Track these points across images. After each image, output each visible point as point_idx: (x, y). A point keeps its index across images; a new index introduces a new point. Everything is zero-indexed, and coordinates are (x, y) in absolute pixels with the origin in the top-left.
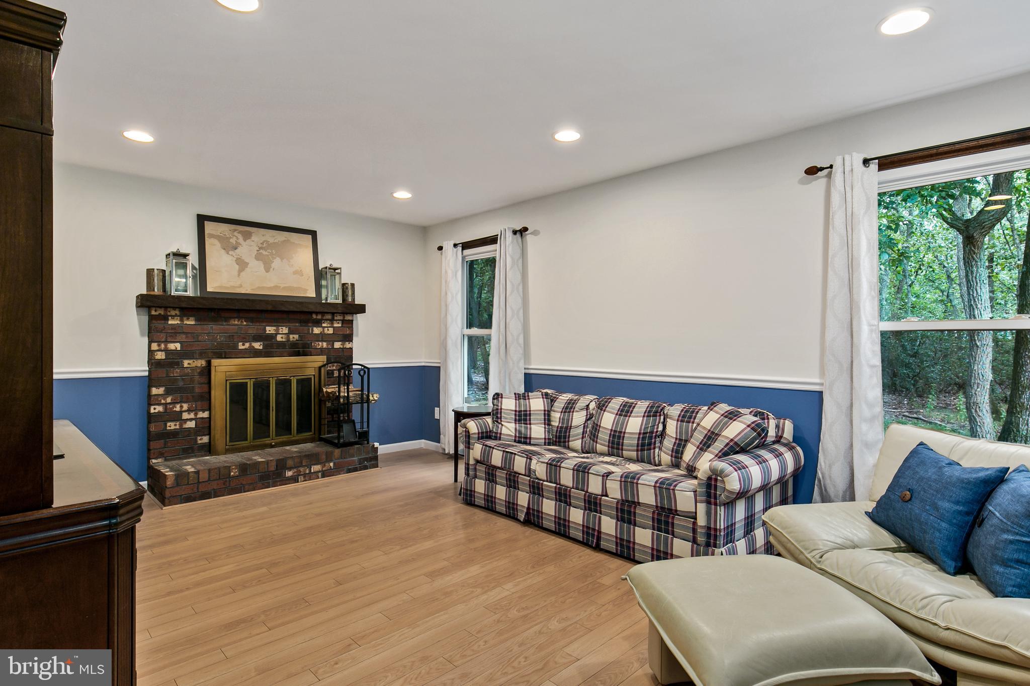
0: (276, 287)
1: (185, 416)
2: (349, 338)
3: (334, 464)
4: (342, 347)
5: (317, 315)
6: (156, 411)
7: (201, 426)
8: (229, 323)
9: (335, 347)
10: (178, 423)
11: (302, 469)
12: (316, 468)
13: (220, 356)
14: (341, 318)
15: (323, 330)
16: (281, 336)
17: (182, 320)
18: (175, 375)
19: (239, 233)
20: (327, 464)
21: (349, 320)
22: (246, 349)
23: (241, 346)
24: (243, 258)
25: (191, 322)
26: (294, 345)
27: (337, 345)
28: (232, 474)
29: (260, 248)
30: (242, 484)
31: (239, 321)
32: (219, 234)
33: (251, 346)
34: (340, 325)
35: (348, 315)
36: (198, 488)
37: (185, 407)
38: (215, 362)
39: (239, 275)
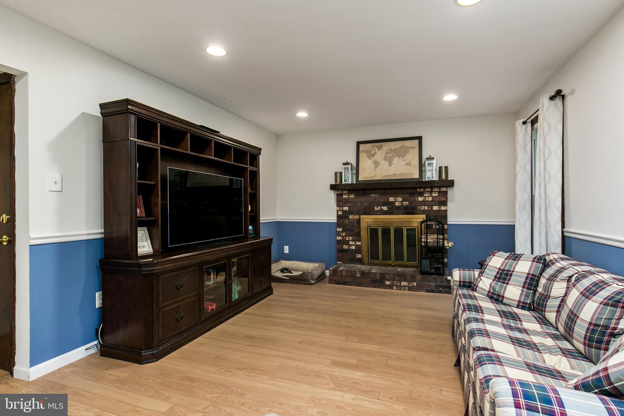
0: (395, 174)
1: (351, 243)
2: (445, 203)
3: (417, 284)
4: (439, 209)
5: (420, 189)
6: (339, 239)
7: (358, 249)
8: (370, 196)
9: (434, 209)
10: (348, 246)
11: (395, 282)
12: (404, 283)
13: (366, 213)
14: (438, 190)
15: (425, 199)
16: (397, 203)
17: (349, 196)
18: (346, 222)
19: (375, 147)
20: (412, 283)
21: (444, 191)
22: (378, 210)
23: (376, 209)
24: (377, 160)
25: (352, 196)
26: (406, 208)
27: (435, 208)
28: (357, 275)
29: (387, 153)
30: (362, 282)
31: (375, 195)
32: (366, 150)
33: (381, 208)
34: (437, 195)
35: (443, 188)
36: (342, 279)
37: (351, 238)
38: (363, 217)
39: (375, 170)
